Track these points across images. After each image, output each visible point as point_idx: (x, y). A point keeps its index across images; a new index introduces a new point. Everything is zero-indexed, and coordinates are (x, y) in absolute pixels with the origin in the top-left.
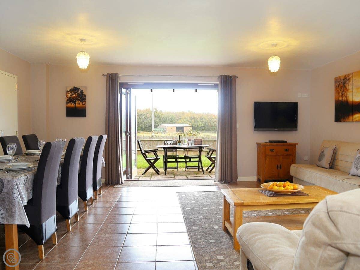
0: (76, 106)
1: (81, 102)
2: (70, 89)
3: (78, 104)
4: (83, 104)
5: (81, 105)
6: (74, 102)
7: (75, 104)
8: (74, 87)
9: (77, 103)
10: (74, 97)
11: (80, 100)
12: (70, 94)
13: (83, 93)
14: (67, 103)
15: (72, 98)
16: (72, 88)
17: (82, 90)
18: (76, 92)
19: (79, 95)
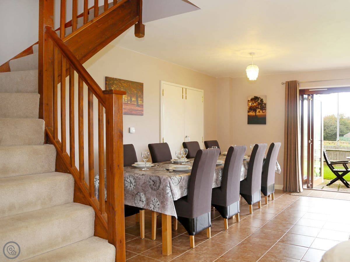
0: (257, 114)
1: (261, 110)
2: (251, 98)
3: (259, 113)
4: (263, 112)
5: (261, 113)
6: (255, 110)
7: (256, 112)
8: (255, 97)
9: (257, 111)
10: (255, 106)
11: (260, 108)
12: (251, 103)
13: (263, 101)
14: (249, 112)
15: (253, 107)
16: (253, 97)
17: (262, 99)
18: (257, 101)
19: (259, 104)
